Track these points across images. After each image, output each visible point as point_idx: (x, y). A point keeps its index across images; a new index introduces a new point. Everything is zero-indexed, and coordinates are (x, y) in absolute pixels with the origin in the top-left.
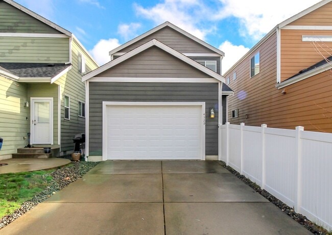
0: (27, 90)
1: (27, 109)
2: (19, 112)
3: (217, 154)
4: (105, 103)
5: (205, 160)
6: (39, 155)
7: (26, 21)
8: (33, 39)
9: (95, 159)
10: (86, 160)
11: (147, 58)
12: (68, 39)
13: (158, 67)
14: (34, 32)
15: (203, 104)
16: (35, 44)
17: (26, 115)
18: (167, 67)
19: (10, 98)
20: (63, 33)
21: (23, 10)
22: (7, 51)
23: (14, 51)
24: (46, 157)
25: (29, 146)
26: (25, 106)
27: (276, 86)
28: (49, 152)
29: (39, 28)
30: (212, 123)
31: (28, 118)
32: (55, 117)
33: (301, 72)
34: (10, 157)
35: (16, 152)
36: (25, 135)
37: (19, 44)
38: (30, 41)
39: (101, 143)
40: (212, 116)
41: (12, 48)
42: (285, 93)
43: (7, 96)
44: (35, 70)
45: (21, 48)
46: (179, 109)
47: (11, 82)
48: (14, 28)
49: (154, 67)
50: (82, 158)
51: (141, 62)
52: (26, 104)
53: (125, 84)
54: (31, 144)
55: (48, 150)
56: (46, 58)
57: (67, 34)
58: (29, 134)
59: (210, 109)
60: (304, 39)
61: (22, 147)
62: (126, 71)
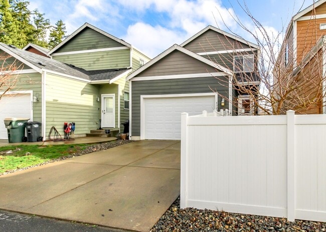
0: (99, 89)
1: (98, 102)
2: (92, 105)
4: (142, 97)
6: (102, 135)
7: (103, 40)
8: (107, 52)
9: (136, 138)
10: (130, 139)
11: (171, 60)
12: (129, 49)
13: (179, 66)
14: (108, 47)
15: (216, 94)
16: (108, 56)
17: (98, 107)
18: (187, 66)
19: (85, 95)
20: (125, 46)
21: (101, 32)
22: (92, 62)
23: (96, 62)
24: (106, 136)
25: (100, 129)
26: (97, 101)
28: (109, 133)
29: (111, 44)
31: (99, 109)
32: (116, 108)
34: (85, 135)
35: (89, 132)
36: (97, 121)
37: (99, 57)
38: (106, 54)
40: (223, 104)
41: (95, 60)
43: (82, 94)
44: (104, 75)
45: (101, 59)
47: (86, 84)
48: (96, 46)
49: (177, 66)
50: (127, 138)
51: (167, 64)
52: (97, 99)
53: (156, 81)
54: (102, 127)
55: (107, 131)
56: (115, 65)
57: (128, 46)
58: (100, 121)
60: (322, 28)
61: (95, 129)
62: (157, 71)
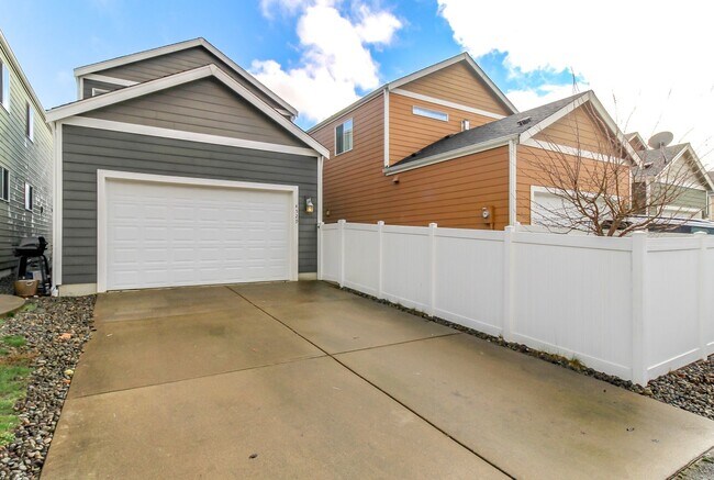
3: (316, 271)
4: (102, 174)
5: (297, 280)
9: (77, 290)
10: (55, 293)
13: (216, 116)
15: (295, 189)
18: (235, 119)
27: (384, 171)
30: (308, 221)
33: (414, 156)
39: (95, 256)
40: (310, 210)
42: (397, 182)
46: (253, 196)
59: (305, 198)
60: (415, 112)
